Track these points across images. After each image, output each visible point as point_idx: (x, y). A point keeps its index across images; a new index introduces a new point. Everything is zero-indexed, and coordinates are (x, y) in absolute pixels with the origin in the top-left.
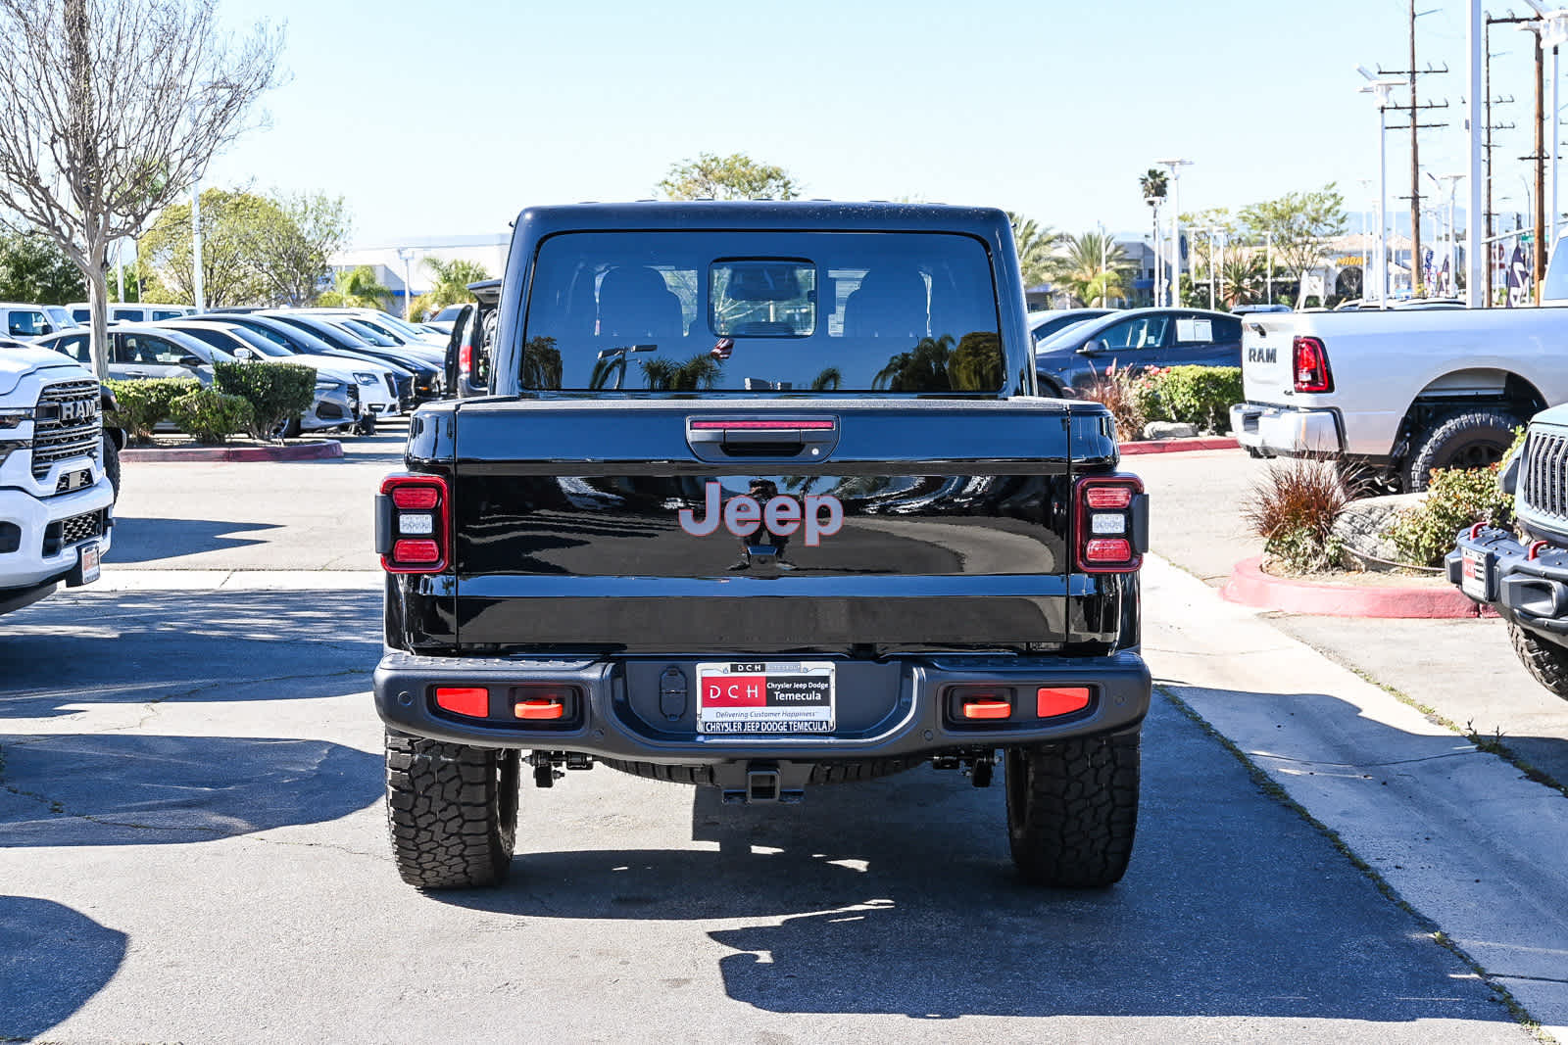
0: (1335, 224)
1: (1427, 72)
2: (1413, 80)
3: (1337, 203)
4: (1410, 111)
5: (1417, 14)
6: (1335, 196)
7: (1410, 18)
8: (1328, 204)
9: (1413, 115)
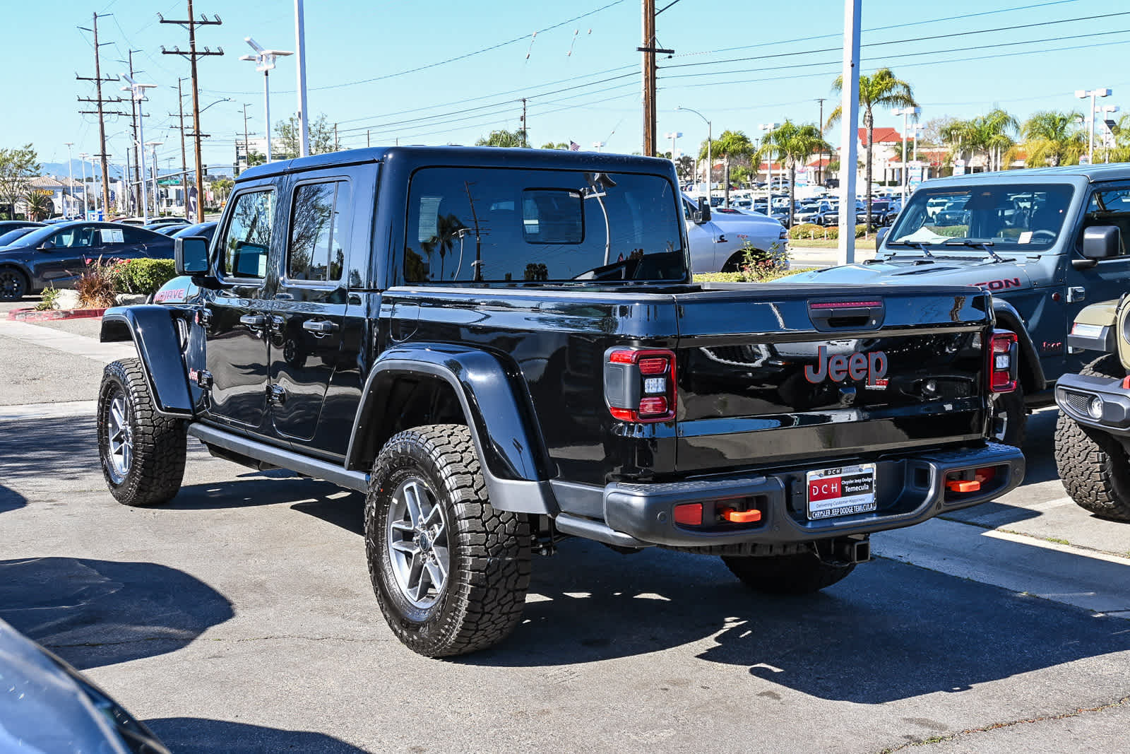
0: (33, 170)
1: (107, 80)
2: (99, 85)
3: (33, 157)
4: (97, 103)
5: (99, 44)
6: (31, 152)
7: (94, 46)
8: (27, 158)
9: (100, 106)
